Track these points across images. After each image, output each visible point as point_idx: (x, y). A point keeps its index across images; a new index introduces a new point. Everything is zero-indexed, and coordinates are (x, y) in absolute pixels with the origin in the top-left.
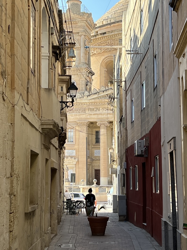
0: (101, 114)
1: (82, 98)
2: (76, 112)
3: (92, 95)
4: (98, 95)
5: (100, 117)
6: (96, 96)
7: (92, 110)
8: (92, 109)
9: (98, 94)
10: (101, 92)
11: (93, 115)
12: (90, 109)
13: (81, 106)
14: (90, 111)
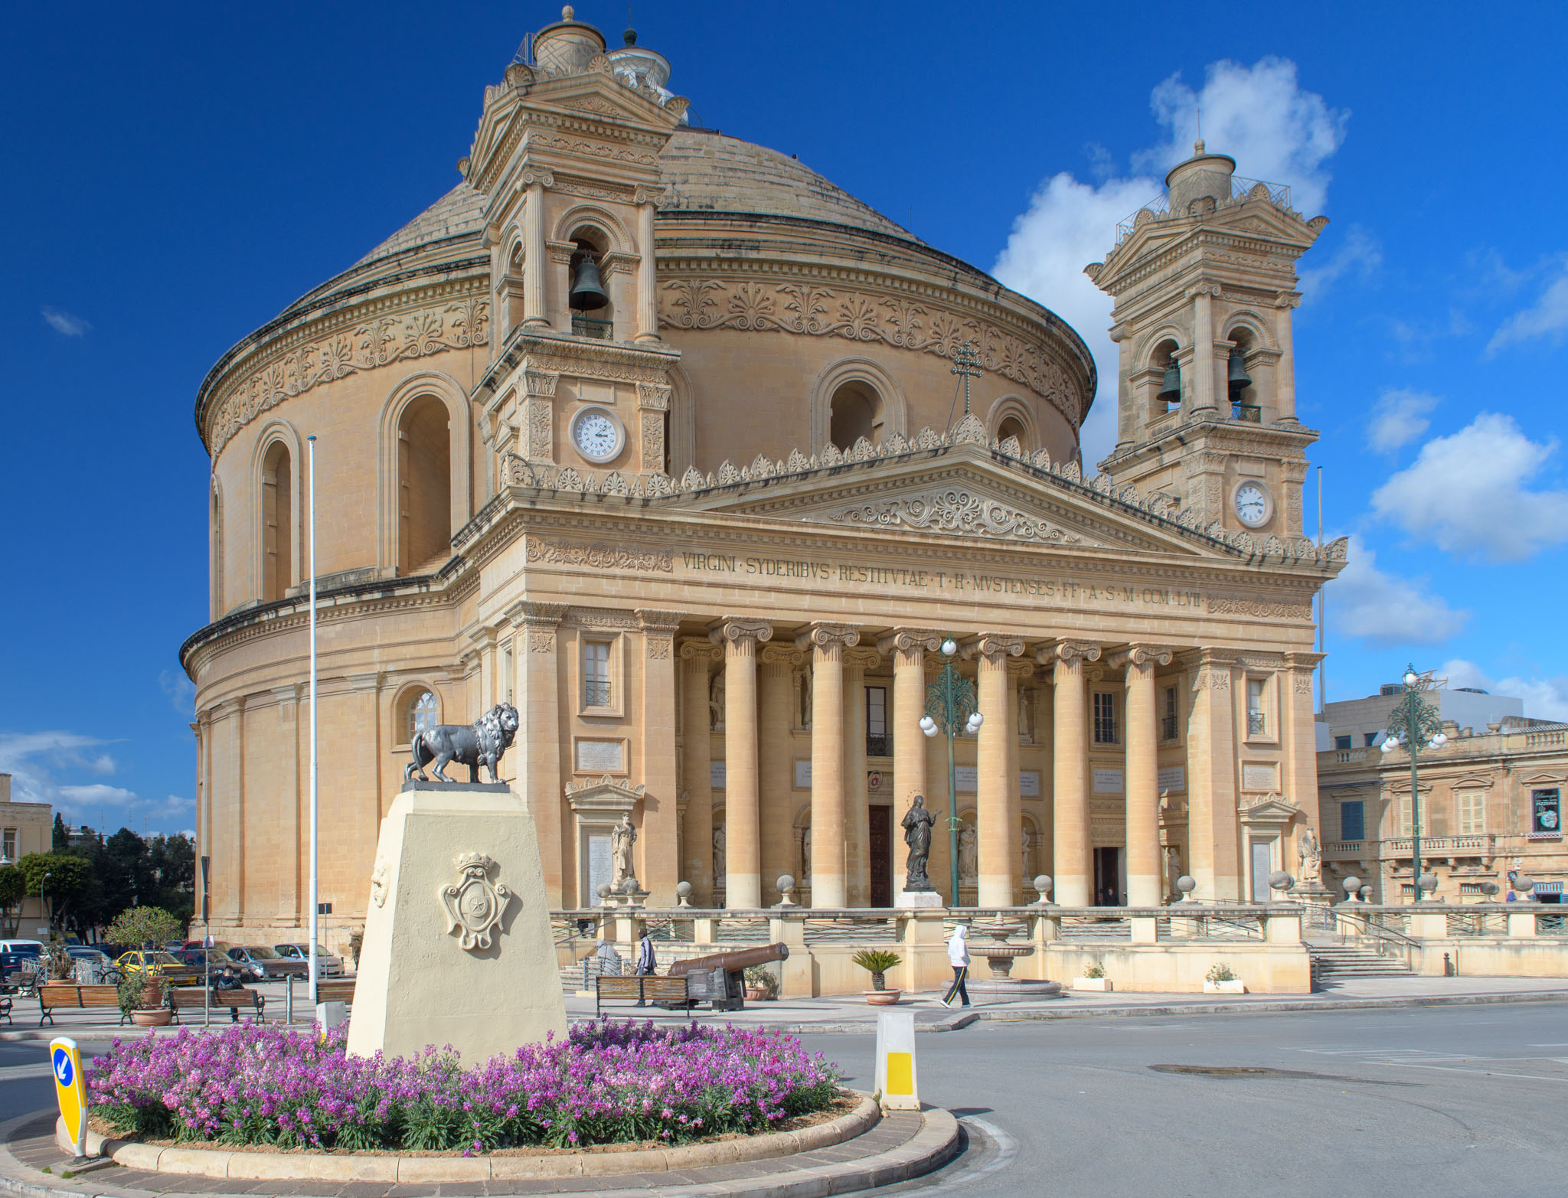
0: (742, 587)
1: (676, 499)
2: (630, 567)
3: (715, 492)
4: (740, 495)
5: (737, 597)
6: (731, 500)
7: (699, 561)
8: (702, 558)
9: (742, 488)
10: (756, 485)
11: (704, 589)
12: (693, 557)
13: (653, 538)
14: (691, 566)
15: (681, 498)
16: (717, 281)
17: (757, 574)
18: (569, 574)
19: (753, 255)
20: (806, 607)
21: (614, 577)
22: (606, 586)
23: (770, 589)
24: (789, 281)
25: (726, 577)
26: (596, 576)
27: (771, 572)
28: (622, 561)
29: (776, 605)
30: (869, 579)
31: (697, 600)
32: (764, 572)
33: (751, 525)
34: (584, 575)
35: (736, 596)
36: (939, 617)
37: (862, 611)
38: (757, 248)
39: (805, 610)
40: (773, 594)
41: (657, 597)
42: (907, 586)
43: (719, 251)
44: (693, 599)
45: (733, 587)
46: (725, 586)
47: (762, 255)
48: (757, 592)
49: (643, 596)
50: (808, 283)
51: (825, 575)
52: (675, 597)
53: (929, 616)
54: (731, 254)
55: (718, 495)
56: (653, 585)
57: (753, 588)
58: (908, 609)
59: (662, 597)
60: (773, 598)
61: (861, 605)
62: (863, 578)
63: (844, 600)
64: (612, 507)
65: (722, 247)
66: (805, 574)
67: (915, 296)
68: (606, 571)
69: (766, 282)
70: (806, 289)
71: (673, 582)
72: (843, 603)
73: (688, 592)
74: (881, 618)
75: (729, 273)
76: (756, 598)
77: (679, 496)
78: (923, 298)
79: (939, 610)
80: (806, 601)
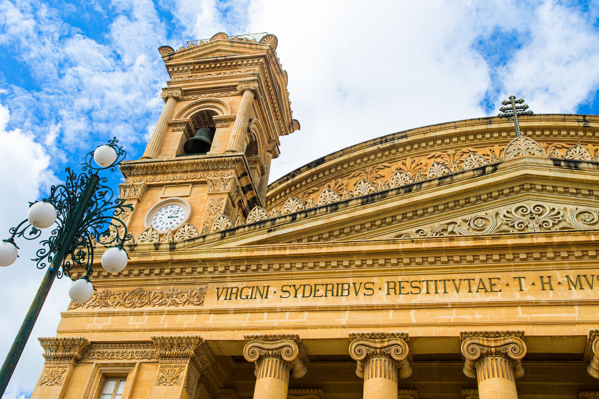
0: (271, 310)
2: (160, 305)
3: (241, 230)
4: (270, 231)
6: (260, 235)
7: (231, 293)
8: (235, 290)
9: (269, 224)
10: (283, 220)
11: (231, 316)
12: (225, 290)
13: (187, 278)
14: (222, 298)
15: (207, 238)
16: (383, 164)
17: (292, 297)
18: (100, 315)
19: (404, 140)
20: (344, 323)
21: (141, 314)
22: (133, 322)
23: (302, 310)
24: (437, 150)
25: (258, 303)
26: (124, 314)
27: (307, 294)
28: (154, 301)
29: (308, 324)
30: (424, 290)
31: (222, 326)
32: (300, 295)
33: (277, 252)
34: (113, 314)
35: (265, 320)
36: (522, 320)
37: (414, 321)
38: (406, 136)
39: (343, 327)
40: (306, 314)
41: (179, 327)
42: (474, 294)
43: (379, 146)
44: (217, 326)
45: (261, 311)
46: (253, 311)
47: (409, 139)
48: (287, 314)
49: (166, 327)
50: (452, 148)
51: (370, 292)
52: (198, 326)
53: (506, 320)
54: (388, 145)
55: (245, 233)
56: (179, 317)
57: (284, 310)
58: (478, 315)
59: (185, 326)
60: (305, 318)
61: (413, 316)
62: (417, 291)
63: (391, 313)
64: (144, 254)
65: (381, 143)
66: (346, 293)
67: (551, 138)
68: (137, 309)
69: (419, 155)
70: (451, 152)
71: (199, 312)
72: (391, 316)
73: (212, 320)
74: (442, 329)
75: (391, 157)
76: (287, 319)
77: (204, 237)
78: (560, 138)
79: (521, 314)
80: (345, 318)
